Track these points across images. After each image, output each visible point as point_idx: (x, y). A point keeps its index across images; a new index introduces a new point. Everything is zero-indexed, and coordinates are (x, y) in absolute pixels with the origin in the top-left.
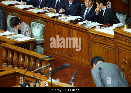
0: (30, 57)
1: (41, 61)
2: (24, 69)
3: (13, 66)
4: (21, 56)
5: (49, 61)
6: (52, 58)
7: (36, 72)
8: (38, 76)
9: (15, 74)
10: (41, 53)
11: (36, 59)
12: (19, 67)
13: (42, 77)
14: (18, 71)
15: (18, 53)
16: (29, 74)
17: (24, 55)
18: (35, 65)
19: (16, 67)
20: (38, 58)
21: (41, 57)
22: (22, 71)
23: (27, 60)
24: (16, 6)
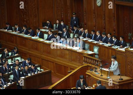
0: (93, 60)
1: (98, 61)
2: (91, 64)
4: (90, 59)
5: (101, 61)
6: (102, 60)
7: (96, 65)
8: (96, 67)
9: (88, 66)
10: (97, 58)
11: (95, 60)
12: (89, 64)
13: (98, 67)
14: (89, 65)
15: (89, 58)
16: (93, 66)
17: (91, 59)
18: (95, 62)
19: (88, 63)
20: (96, 60)
21: (97, 59)
22: (90, 65)
23: (92, 61)
24: (88, 40)
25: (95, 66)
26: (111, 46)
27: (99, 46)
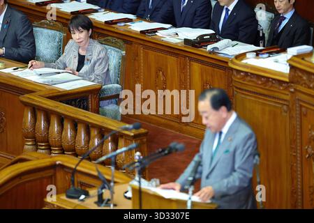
0: (88, 127)
1: (116, 138)
2: (76, 155)
3: (49, 148)
5: (135, 137)
6: (142, 131)
7: (103, 163)
9: (54, 167)
11: (103, 132)
13: (119, 176)
14: (60, 160)
15: (62, 119)
16: (87, 167)
17: (75, 123)
18: (101, 145)
19: (56, 151)
20: (109, 130)
21: (115, 126)
22: (69, 161)
23: (82, 135)
25: (103, 169)
26: (201, 42)
27: (127, 40)
